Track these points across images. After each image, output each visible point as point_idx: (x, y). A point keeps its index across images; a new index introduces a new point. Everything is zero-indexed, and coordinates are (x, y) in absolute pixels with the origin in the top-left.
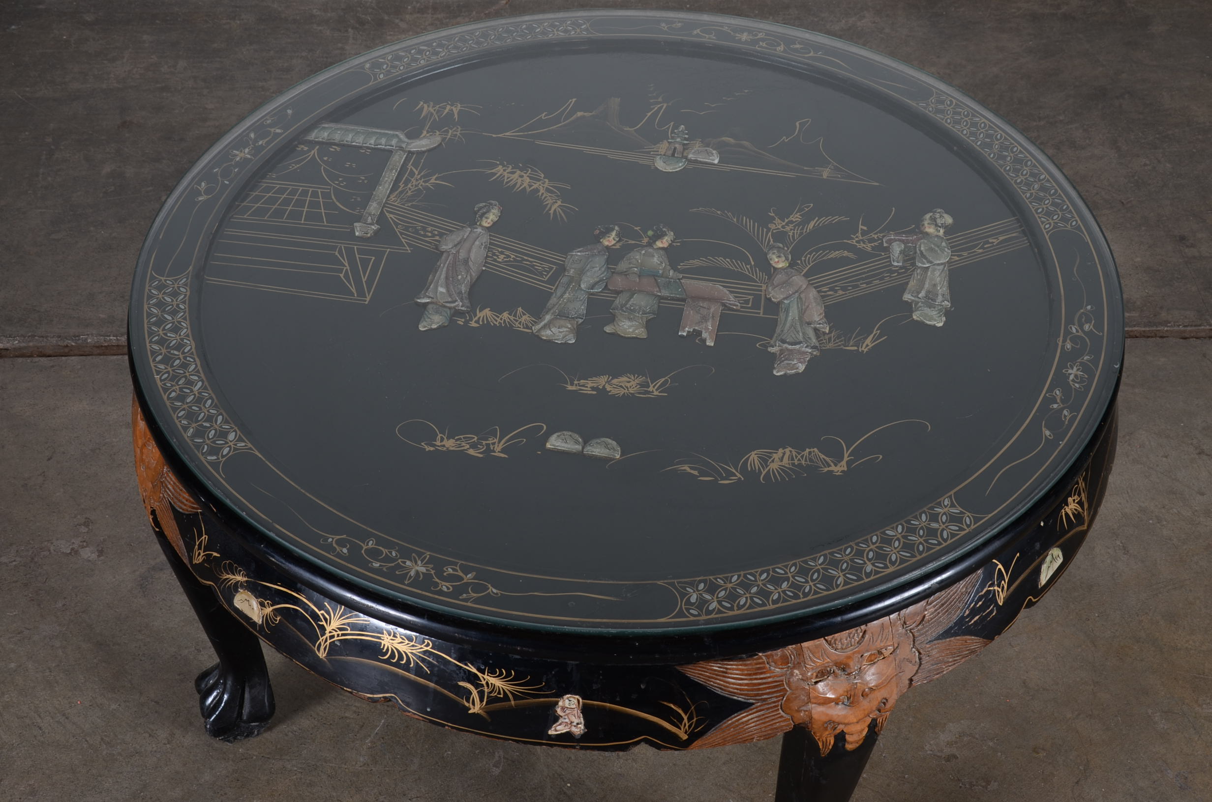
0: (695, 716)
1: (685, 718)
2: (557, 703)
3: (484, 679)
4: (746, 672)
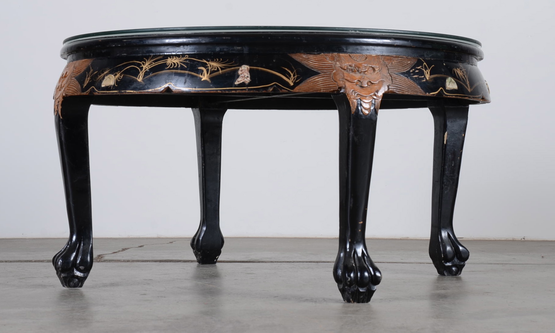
0: (296, 74)
1: (292, 75)
2: (239, 69)
3: (209, 64)
4: (317, 60)
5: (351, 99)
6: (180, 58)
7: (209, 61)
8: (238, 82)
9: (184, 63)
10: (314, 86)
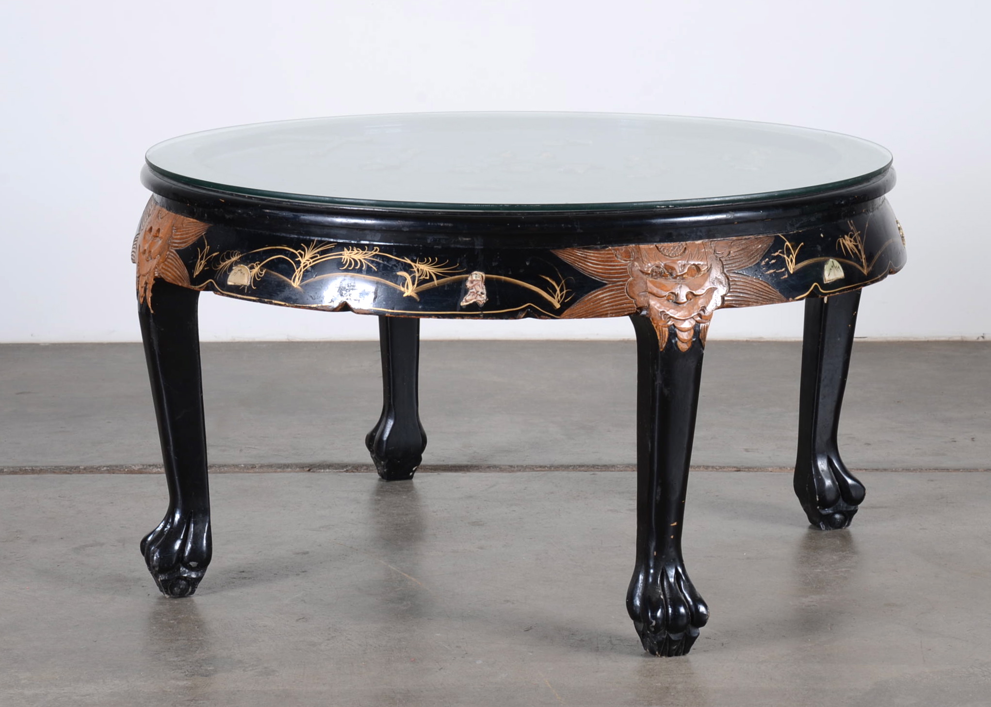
0: (565, 288)
1: (558, 289)
2: (466, 279)
3: (416, 267)
4: (600, 259)
5: (658, 328)
6: (364, 252)
7: (415, 262)
8: (466, 301)
9: (372, 262)
10: (596, 307)
